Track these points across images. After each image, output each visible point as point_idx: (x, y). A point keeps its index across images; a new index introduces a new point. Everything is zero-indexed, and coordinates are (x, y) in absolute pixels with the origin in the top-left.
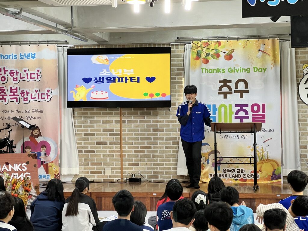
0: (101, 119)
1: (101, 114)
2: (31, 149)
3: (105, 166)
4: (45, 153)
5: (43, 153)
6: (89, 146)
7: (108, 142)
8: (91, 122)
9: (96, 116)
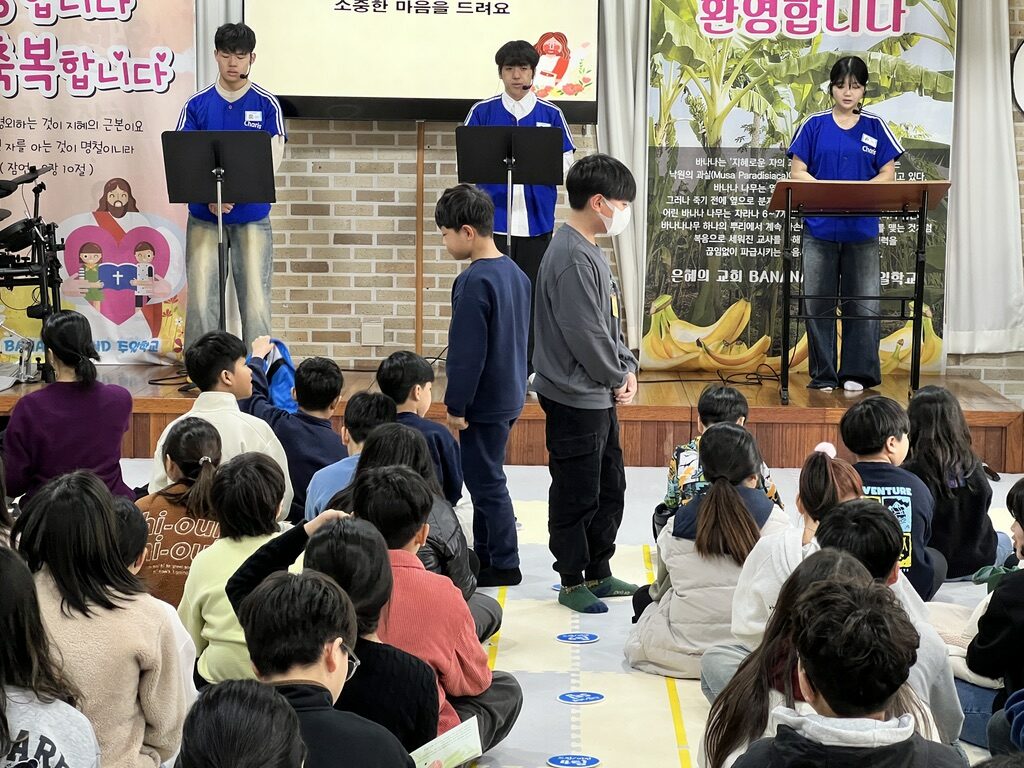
0: (352, 158)
1: (354, 140)
2: (100, 255)
3: (362, 317)
4: (150, 269)
5: (142, 269)
6: (309, 247)
7: (375, 234)
8: (318, 168)
9: (336, 149)
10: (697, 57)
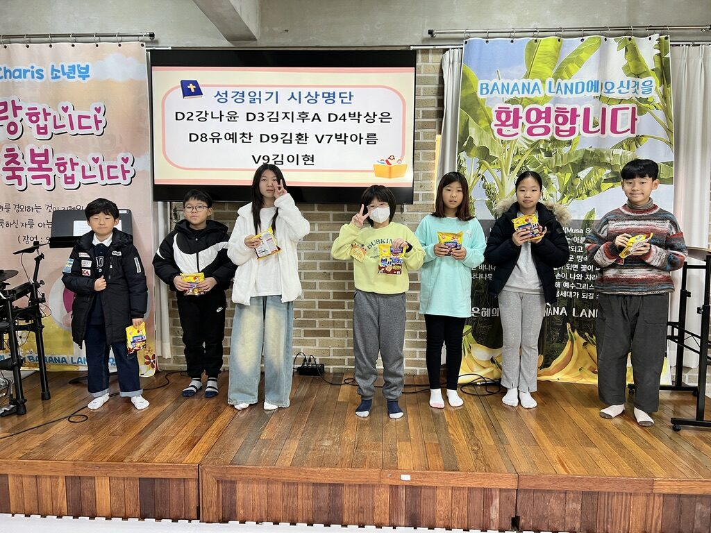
10: (491, 154)
